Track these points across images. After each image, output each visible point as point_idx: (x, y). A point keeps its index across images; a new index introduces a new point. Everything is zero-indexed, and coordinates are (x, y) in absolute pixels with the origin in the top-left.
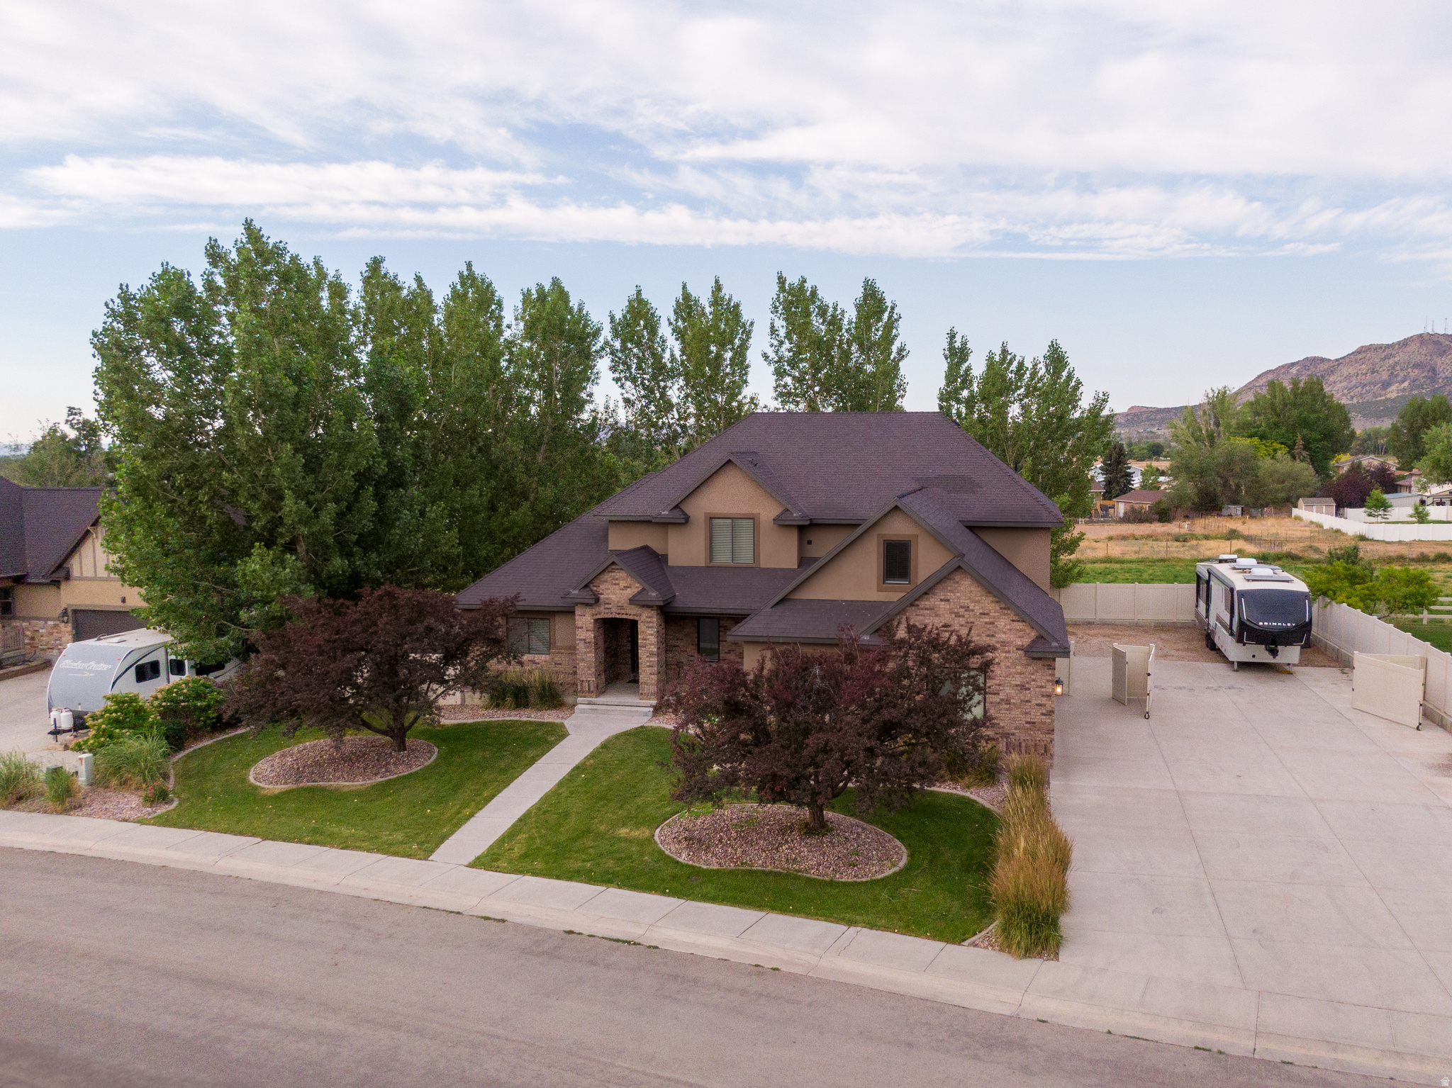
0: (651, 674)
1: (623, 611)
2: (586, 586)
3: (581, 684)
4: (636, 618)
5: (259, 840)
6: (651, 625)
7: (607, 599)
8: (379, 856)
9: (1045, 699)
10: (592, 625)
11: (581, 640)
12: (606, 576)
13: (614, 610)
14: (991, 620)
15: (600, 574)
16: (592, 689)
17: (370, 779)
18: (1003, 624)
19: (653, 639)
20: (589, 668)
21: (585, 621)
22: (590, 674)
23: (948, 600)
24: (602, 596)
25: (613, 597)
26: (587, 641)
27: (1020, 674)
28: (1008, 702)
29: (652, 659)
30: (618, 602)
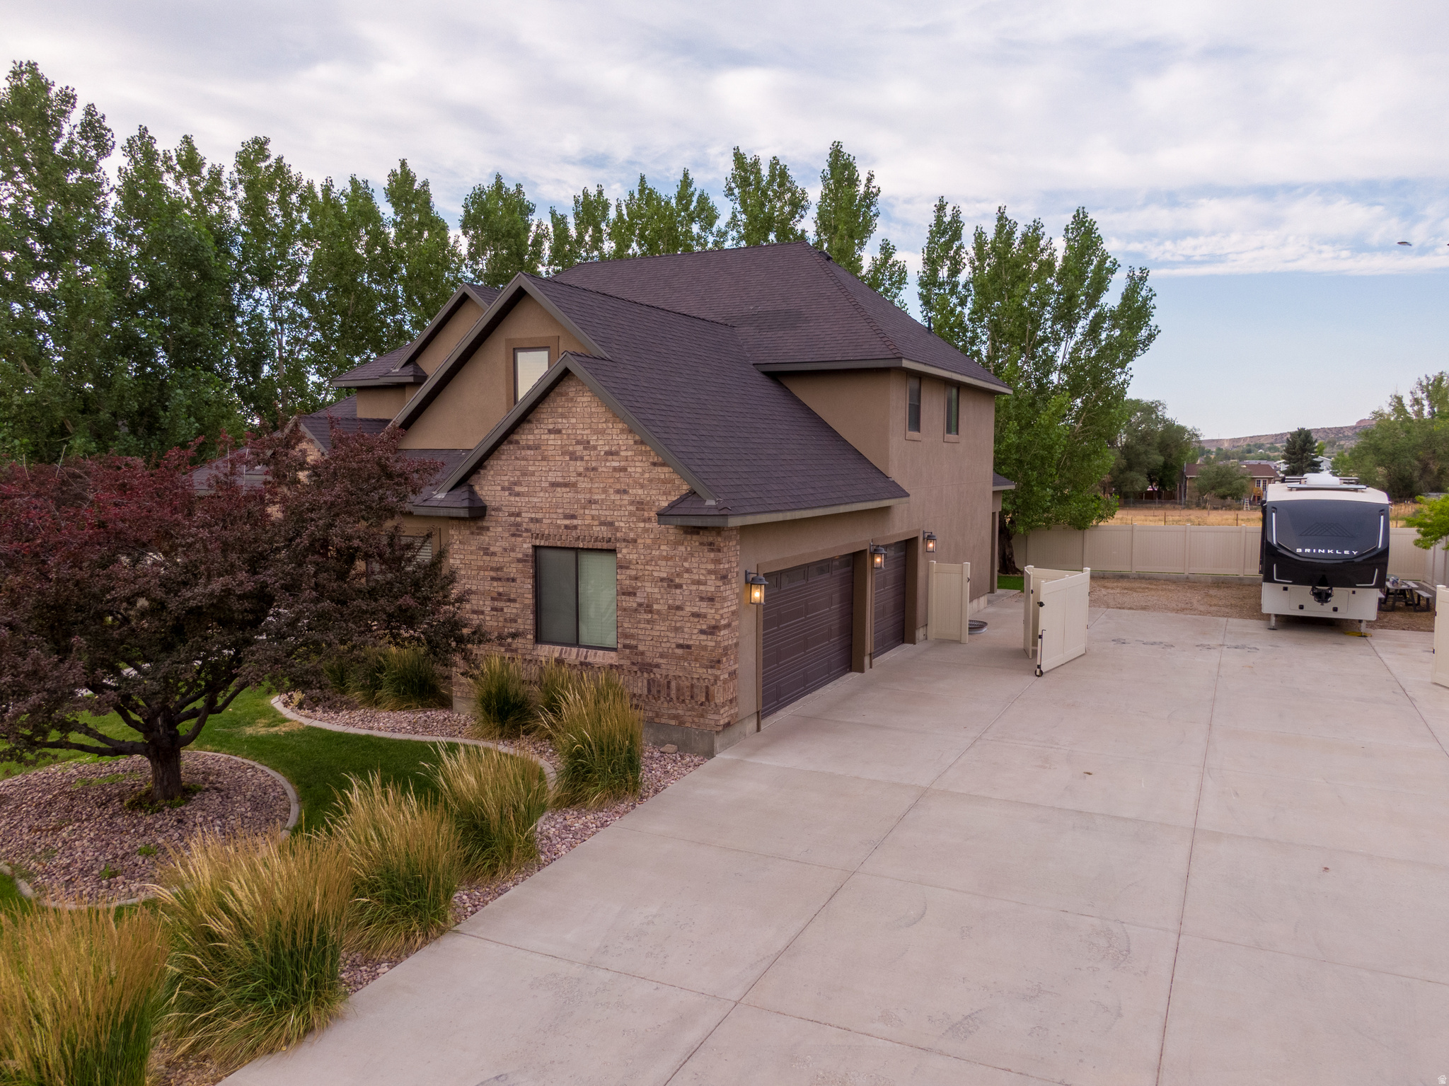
9: (704, 604)
14: (623, 464)
18: (639, 470)
23: (559, 432)
27: (667, 558)
28: (649, 609)
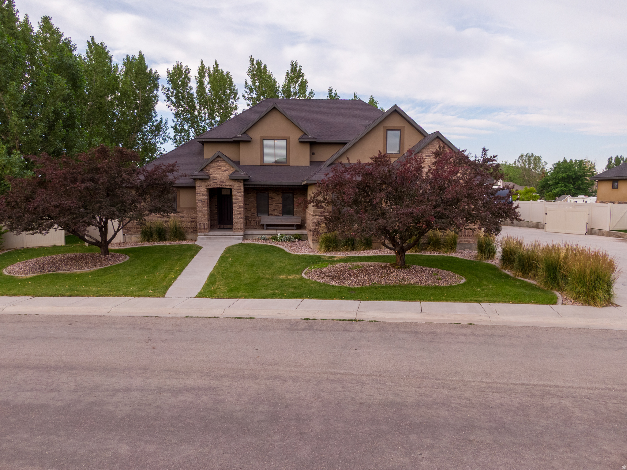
0: (239, 218)
1: (224, 184)
2: (202, 170)
3: (200, 225)
4: (231, 187)
5: (32, 297)
6: (240, 191)
7: (214, 177)
8: (127, 298)
10: (206, 192)
11: (199, 200)
12: (214, 164)
13: (219, 183)
15: (210, 163)
16: (206, 228)
17: (92, 268)
19: (241, 199)
20: (204, 216)
21: (202, 190)
22: (205, 219)
24: (211, 176)
25: (218, 176)
26: (203, 201)
29: (240, 210)
30: (221, 179)
